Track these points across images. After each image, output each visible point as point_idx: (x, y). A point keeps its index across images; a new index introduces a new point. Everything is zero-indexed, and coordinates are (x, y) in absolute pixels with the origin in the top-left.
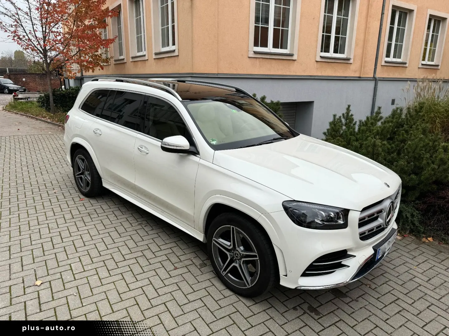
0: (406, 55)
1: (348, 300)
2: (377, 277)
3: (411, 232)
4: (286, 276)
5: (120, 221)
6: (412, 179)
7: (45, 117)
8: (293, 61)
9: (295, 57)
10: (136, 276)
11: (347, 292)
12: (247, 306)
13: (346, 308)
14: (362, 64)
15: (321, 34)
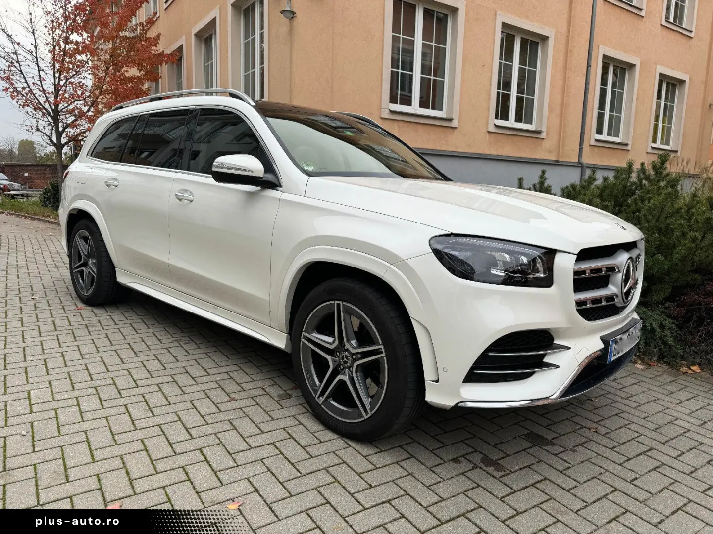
0: (627, 134)
1: (557, 449)
2: (608, 417)
3: (662, 357)
4: (437, 381)
5: (141, 336)
6: (658, 262)
7: (48, 216)
8: (451, 130)
9: (455, 123)
10: (152, 410)
11: (554, 438)
12: (363, 456)
13: (554, 461)
14: (560, 140)
15: (494, 91)
